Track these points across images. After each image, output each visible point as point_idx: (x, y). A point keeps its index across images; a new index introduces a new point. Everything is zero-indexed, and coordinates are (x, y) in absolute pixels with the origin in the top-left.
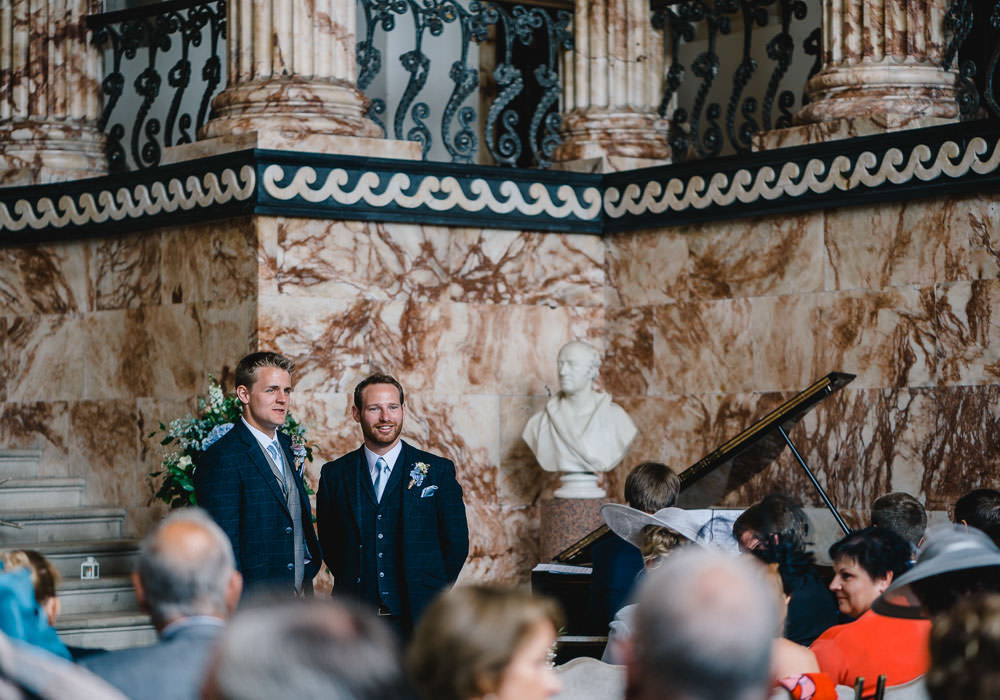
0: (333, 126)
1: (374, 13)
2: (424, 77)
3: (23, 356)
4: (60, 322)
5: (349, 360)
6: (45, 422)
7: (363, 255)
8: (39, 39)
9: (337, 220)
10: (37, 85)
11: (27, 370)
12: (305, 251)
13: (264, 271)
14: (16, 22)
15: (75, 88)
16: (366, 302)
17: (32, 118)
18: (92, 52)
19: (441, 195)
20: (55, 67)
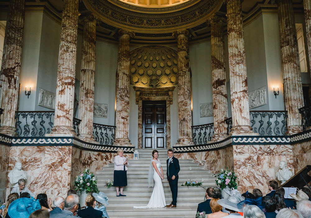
0: (244, 132)
1: (254, 116)
2: (263, 124)
4: (220, 160)
5: (248, 164)
7: (250, 149)
8: (219, 123)
9: (245, 145)
10: (219, 129)
12: (240, 149)
13: (234, 153)
14: (216, 121)
15: (224, 129)
16: (251, 156)
18: (226, 124)
19: (262, 140)
20: (221, 127)
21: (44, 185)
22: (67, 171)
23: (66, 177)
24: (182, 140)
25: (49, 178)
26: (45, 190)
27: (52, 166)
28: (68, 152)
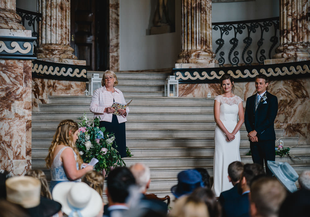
3: (292, 110)
4: (304, 101)
6: (300, 129)
8: (295, 20)
10: (295, 33)
11: (294, 114)
14: (288, 15)
15: (305, 34)
17: (293, 42)
20: (300, 28)
22: (23, 119)
23: (21, 133)
24: (194, 54)
28: (22, 74)
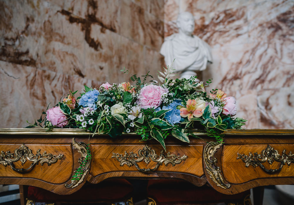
21: (261, 80)
25: (276, 60)
26: (266, 94)
27: (281, 25)
